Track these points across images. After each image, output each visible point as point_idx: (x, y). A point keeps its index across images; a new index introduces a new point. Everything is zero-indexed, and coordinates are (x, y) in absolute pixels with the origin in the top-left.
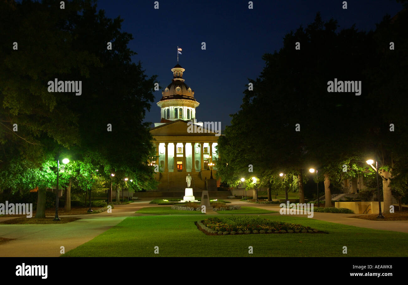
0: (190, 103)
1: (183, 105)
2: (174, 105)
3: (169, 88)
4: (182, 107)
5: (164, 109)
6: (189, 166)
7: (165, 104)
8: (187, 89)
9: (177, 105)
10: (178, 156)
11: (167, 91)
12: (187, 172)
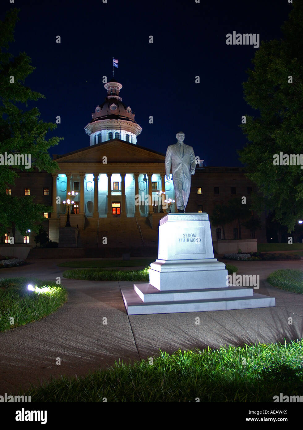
0: (129, 126)
1: (120, 128)
2: (108, 128)
3: (101, 107)
4: (118, 131)
5: (94, 134)
6: (131, 210)
7: (95, 128)
8: (125, 108)
9: (112, 128)
10: (113, 194)
11: (99, 110)
12: (127, 217)
